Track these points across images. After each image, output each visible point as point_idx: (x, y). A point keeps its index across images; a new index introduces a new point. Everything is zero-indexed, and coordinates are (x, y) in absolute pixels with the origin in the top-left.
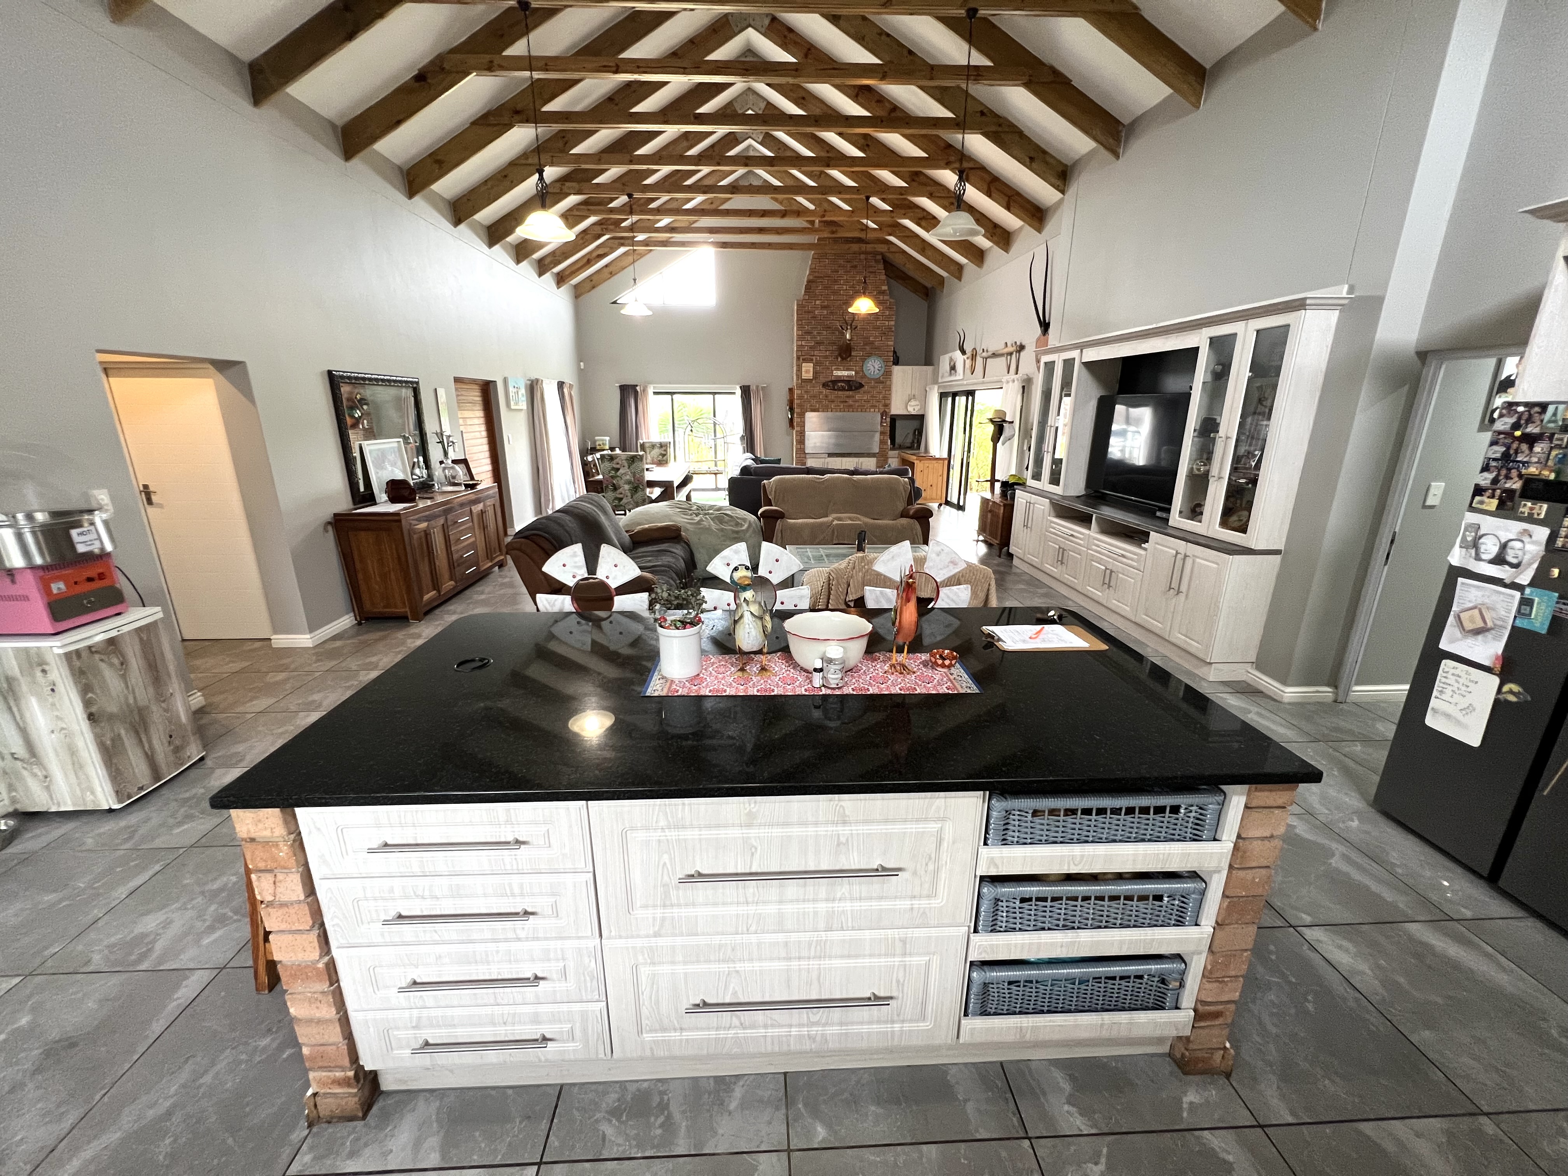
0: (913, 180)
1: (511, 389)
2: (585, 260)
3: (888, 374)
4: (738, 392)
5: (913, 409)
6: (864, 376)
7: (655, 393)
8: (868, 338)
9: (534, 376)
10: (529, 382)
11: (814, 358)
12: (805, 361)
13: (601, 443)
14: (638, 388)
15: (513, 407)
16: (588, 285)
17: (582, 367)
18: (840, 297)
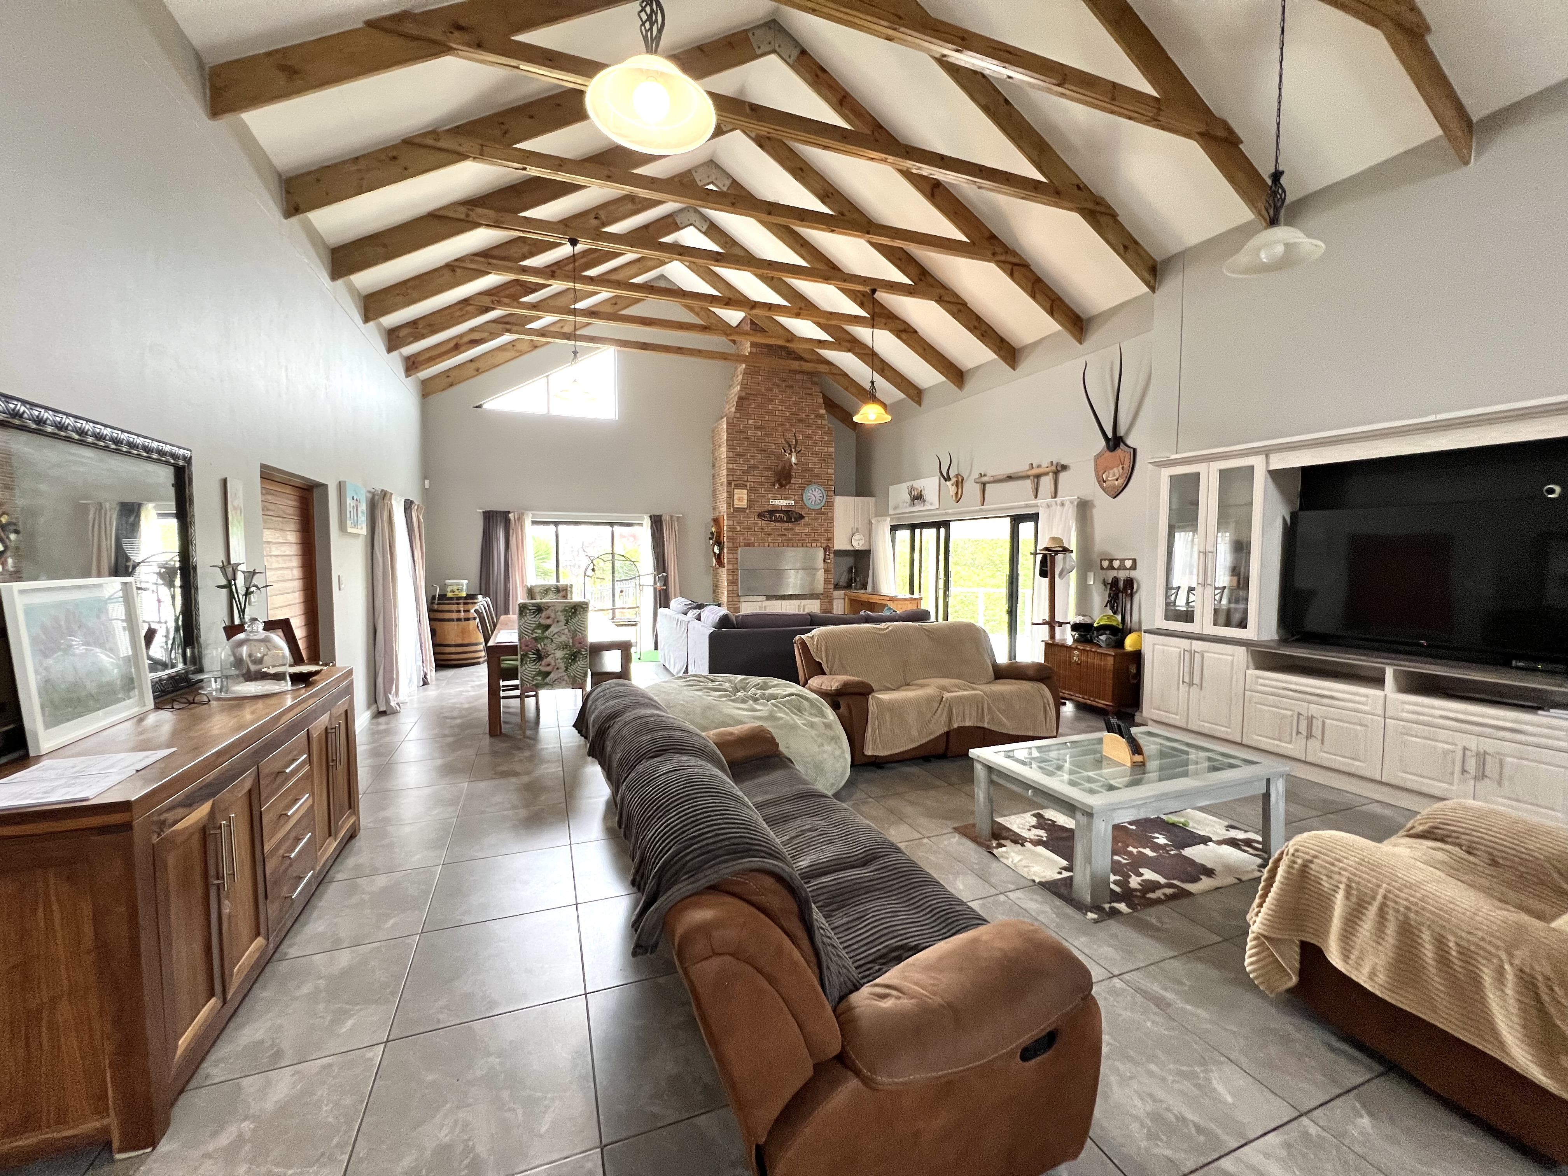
0: (921, 280)
1: (349, 501)
2: (452, 344)
3: (830, 504)
4: (647, 522)
5: (859, 544)
6: (804, 506)
7: (534, 522)
8: (807, 464)
9: (379, 487)
10: (370, 495)
11: (748, 484)
12: (738, 486)
13: (455, 588)
14: (511, 515)
15: (349, 530)
16: (445, 381)
17: (427, 486)
18: (776, 418)
